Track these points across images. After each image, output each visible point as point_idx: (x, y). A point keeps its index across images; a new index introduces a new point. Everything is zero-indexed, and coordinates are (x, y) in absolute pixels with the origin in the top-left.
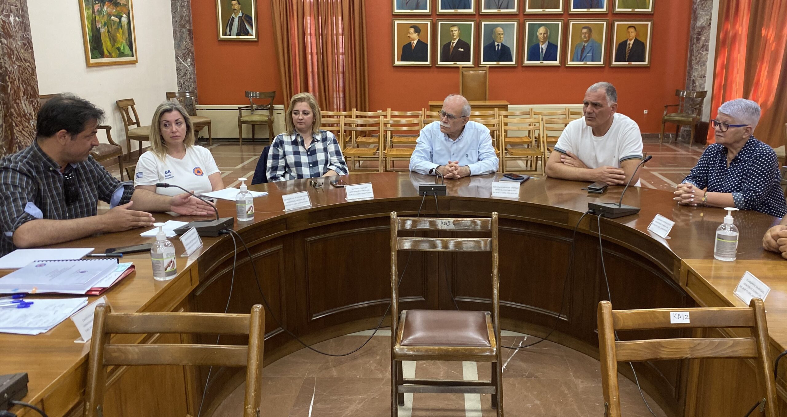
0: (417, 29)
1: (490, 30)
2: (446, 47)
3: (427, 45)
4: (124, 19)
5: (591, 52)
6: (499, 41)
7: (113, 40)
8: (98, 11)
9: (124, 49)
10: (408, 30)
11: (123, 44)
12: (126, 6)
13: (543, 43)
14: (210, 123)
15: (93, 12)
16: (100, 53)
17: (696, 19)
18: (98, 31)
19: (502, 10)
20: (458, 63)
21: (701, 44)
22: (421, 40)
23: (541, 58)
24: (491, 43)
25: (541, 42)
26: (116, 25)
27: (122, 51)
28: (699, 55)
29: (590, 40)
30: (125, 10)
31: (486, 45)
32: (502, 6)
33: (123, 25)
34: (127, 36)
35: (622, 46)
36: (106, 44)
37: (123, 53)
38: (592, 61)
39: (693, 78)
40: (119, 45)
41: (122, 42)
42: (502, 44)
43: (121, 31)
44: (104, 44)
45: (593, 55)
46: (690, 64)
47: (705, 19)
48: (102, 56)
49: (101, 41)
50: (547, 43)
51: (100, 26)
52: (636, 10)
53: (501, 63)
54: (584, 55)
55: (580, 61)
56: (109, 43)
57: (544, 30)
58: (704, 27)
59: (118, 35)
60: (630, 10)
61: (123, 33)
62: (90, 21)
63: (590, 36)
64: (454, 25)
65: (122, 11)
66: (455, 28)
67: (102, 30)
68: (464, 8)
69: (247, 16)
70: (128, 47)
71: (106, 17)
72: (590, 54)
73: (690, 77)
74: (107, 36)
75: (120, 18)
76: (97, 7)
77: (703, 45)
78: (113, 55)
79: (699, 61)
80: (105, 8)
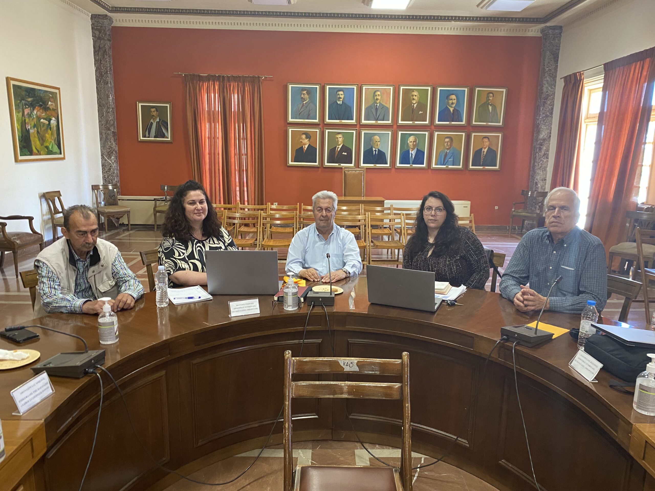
0: (308, 136)
1: (369, 138)
2: (332, 152)
3: (316, 149)
4: (53, 122)
5: (452, 157)
6: (376, 147)
7: (42, 139)
8: (28, 114)
9: (52, 147)
10: (301, 136)
11: (51, 144)
12: (56, 110)
13: (413, 149)
14: (129, 212)
15: (23, 115)
16: (29, 151)
17: (539, 132)
18: (28, 131)
19: (379, 122)
20: (342, 165)
21: (543, 152)
22: (311, 145)
23: (411, 162)
24: (369, 149)
25: (411, 148)
26: (45, 127)
27: (51, 149)
28: (541, 162)
29: (451, 148)
30: (54, 113)
31: (366, 150)
32: (379, 118)
33: (52, 126)
34: (56, 136)
35: (478, 153)
36: (35, 143)
37: (52, 151)
38: (453, 165)
39: (536, 181)
40: (47, 144)
41: (51, 142)
42: (379, 150)
43: (49, 132)
44: (33, 143)
45: (453, 160)
46: (533, 169)
47: (546, 133)
48: (31, 153)
49: (30, 141)
50: (416, 149)
51: (29, 127)
52: (490, 124)
53: (378, 165)
54: (446, 161)
55: (443, 165)
56: (38, 142)
57: (414, 138)
58: (545, 139)
59: (47, 135)
60: (485, 124)
61: (52, 134)
62: (20, 123)
63: (451, 145)
64: (339, 133)
65: (52, 115)
66: (340, 136)
67: (31, 131)
68: (348, 120)
69: (163, 121)
70: (56, 147)
71: (35, 120)
72: (451, 160)
73: (534, 180)
74: (36, 136)
75: (50, 121)
76: (27, 111)
77: (544, 154)
78: (42, 152)
79: (541, 167)
80: (35, 112)
